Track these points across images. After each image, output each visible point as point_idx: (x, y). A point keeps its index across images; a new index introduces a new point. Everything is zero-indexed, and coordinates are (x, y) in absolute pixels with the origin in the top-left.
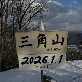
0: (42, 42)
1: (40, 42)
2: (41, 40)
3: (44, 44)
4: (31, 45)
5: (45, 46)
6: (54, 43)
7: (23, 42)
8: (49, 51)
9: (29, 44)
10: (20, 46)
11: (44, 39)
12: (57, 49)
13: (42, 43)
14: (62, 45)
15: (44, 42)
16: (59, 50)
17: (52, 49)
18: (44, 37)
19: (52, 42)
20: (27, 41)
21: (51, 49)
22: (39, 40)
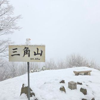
1: (26, 53)
2: (26, 51)
3: (28, 55)
4: (19, 55)
5: (29, 56)
6: (35, 54)
7: (14, 52)
10: (11, 55)
13: (27, 54)
14: (41, 56)
15: (28, 53)
16: (39, 59)
20: (16, 52)
21: (33, 59)
22: (25, 51)
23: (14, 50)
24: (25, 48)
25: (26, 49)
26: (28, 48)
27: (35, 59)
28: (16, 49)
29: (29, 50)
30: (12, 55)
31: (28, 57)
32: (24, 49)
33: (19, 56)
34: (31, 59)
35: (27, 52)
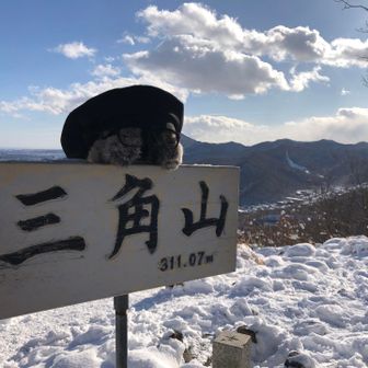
0: (137, 223)
2: (132, 210)
3: (146, 236)
4: (77, 244)
5: (152, 245)
6: (189, 229)
7: (29, 225)
8: (169, 271)
9: (65, 237)
11: (148, 207)
12: (202, 254)
13: (138, 229)
15: (146, 221)
16: (210, 259)
17: (179, 258)
18: (148, 194)
19: (184, 222)
20: (53, 219)
21: (175, 260)
22: (123, 209)
23: (28, 200)
24: (131, 181)
25: (135, 190)
26: (147, 184)
27: (185, 260)
28: (57, 192)
29: (155, 201)
30: (15, 259)
31: (146, 251)
32: (119, 195)
33: (76, 253)
34: (166, 264)
35: (141, 213)
